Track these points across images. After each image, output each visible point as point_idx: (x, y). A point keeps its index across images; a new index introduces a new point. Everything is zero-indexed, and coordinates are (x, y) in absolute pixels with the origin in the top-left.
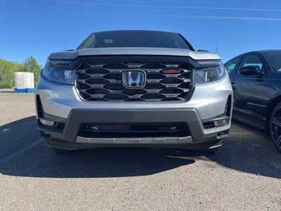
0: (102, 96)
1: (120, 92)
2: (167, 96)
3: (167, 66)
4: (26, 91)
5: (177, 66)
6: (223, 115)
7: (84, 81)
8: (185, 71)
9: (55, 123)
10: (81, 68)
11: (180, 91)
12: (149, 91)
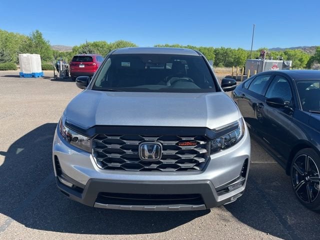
0: (119, 165)
1: (136, 162)
2: (182, 166)
3: (184, 139)
5: (193, 139)
6: (238, 178)
7: (101, 151)
8: (202, 143)
9: (73, 185)
10: (98, 138)
11: (196, 161)
12: (165, 162)
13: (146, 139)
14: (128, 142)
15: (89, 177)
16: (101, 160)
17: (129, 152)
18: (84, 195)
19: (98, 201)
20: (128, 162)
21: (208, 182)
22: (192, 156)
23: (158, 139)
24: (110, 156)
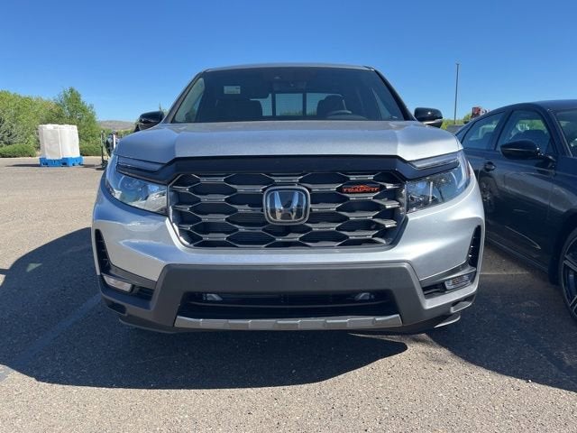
0: (223, 237)
1: (259, 230)
2: (352, 235)
3: (353, 178)
4: (64, 163)
5: (371, 177)
6: (463, 266)
7: (187, 209)
8: (389, 186)
9: (133, 286)
10: (181, 182)
11: (379, 226)
12: (316, 227)
13: (277, 180)
14: (241, 189)
15: (164, 263)
16: (188, 228)
17: (243, 209)
18: (153, 303)
19: (182, 312)
20: (242, 229)
21: (405, 265)
22: (370, 216)
23: (301, 181)
24: (205, 218)
